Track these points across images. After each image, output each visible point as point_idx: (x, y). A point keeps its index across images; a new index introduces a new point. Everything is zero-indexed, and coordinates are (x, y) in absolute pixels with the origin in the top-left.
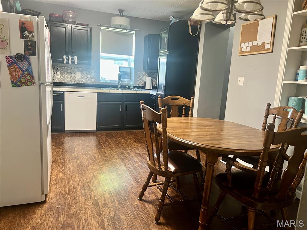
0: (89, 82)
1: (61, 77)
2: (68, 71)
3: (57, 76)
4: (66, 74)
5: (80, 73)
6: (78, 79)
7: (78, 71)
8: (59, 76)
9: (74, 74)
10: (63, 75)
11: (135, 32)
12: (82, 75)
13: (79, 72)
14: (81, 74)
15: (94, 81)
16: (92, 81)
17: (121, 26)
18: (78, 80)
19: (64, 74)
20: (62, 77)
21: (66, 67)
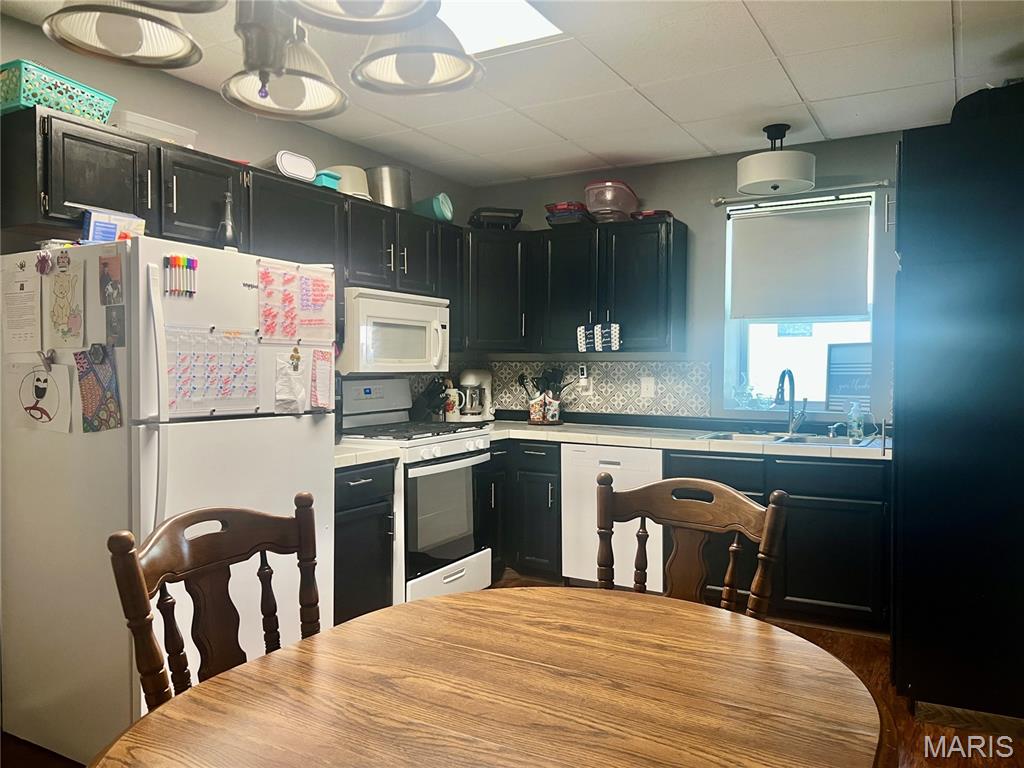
0: (683, 412)
1: (594, 396)
2: (615, 374)
3: (584, 394)
4: (610, 384)
5: (652, 380)
6: (648, 401)
7: (647, 372)
8: (591, 392)
9: (634, 385)
10: (602, 387)
11: (873, 194)
12: (660, 386)
13: (649, 375)
14: (656, 384)
15: (700, 406)
16: (693, 406)
17: (775, 188)
18: (647, 405)
19: (604, 384)
20: (597, 397)
21: (612, 362)
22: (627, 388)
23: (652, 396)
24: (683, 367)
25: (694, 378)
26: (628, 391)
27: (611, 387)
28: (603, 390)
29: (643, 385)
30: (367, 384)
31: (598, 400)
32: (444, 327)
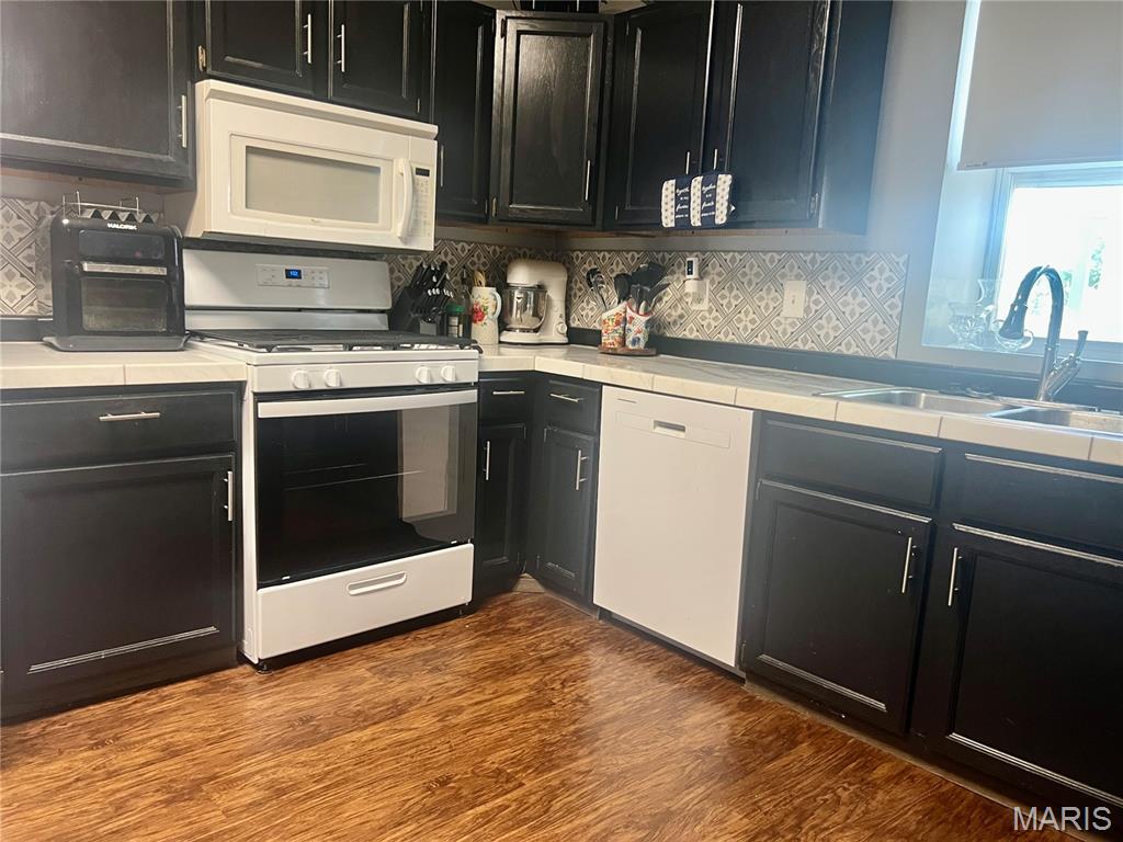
0: (849, 345)
1: (710, 310)
2: (744, 274)
3: (695, 307)
4: (735, 292)
5: (804, 285)
6: (793, 324)
8: (705, 305)
9: (773, 294)
10: (723, 297)
13: (798, 277)
14: (809, 293)
15: (879, 337)
16: (868, 337)
18: (790, 330)
19: (726, 292)
20: (714, 314)
21: (740, 252)
22: (761, 299)
23: (801, 314)
24: (859, 262)
25: (874, 286)
26: (763, 304)
27: (736, 297)
28: (725, 302)
29: (788, 295)
30: (294, 263)
31: (715, 319)
32: (426, 173)
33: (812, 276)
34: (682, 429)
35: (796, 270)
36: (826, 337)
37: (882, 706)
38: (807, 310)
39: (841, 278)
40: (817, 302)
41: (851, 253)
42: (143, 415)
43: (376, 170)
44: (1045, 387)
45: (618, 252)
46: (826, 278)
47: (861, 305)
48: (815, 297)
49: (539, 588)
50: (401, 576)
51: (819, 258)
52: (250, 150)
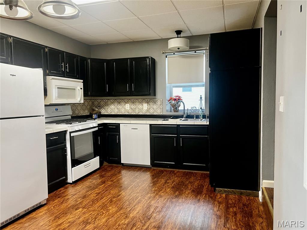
0: (155, 113)
2: (136, 103)
8: (129, 108)
9: (141, 106)
10: (132, 107)
16: (158, 112)
18: (145, 112)
21: (135, 99)
22: (139, 107)
23: (147, 109)
24: (155, 100)
25: (158, 104)
27: (135, 107)
29: (144, 106)
30: (56, 107)
32: (81, 89)
33: (148, 103)
34: (137, 129)
35: (145, 102)
36: (151, 112)
37: (174, 163)
38: (148, 108)
39: (153, 103)
40: (149, 107)
41: (154, 99)
42: (55, 138)
43: (75, 89)
44: (184, 116)
45: (109, 100)
46: (150, 103)
47: (156, 107)
48: (149, 106)
49: (108, 164)
50: (90, 164)
51: (149, 100)
52: (58, 88)
